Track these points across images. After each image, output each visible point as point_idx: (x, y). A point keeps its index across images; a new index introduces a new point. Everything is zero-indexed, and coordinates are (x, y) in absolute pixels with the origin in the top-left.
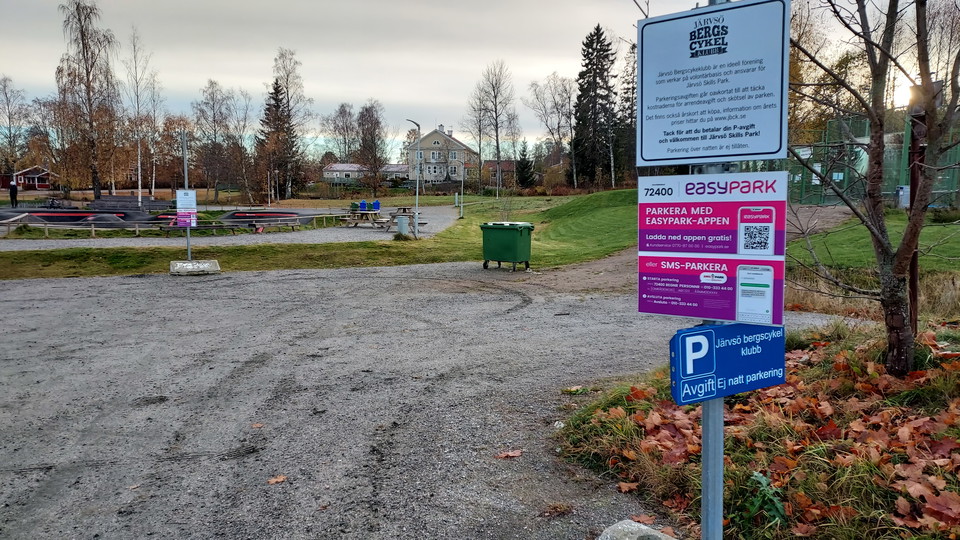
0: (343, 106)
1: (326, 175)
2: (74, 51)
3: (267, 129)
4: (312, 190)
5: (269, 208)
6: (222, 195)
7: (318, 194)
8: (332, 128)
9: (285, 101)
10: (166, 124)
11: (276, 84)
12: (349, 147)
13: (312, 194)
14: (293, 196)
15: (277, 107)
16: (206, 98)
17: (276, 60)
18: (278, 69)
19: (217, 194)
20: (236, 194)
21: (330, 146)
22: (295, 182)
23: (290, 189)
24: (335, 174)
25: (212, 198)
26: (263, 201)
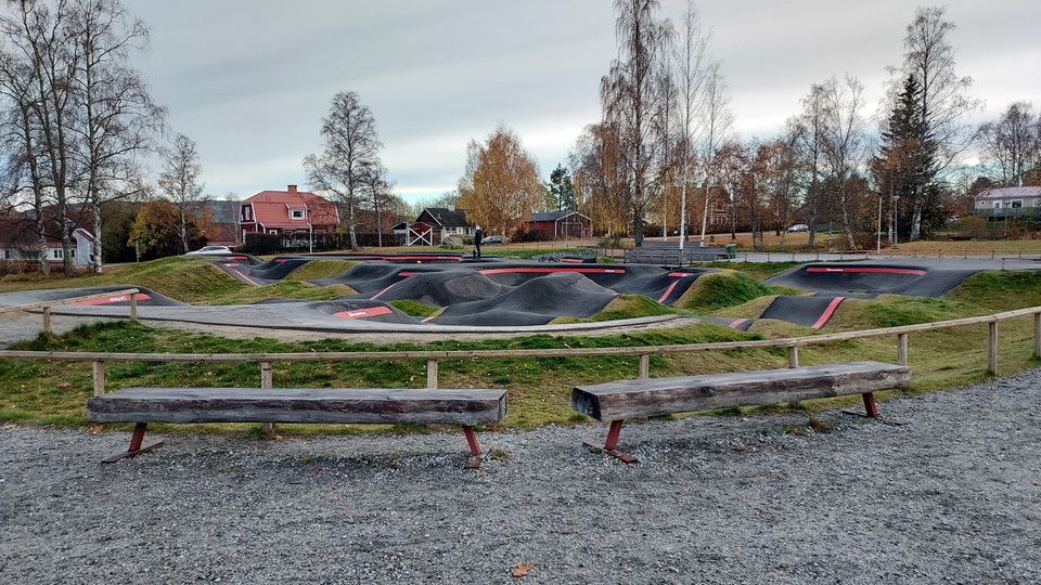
0: (1014, 107)
1: (979, 205)
2: (625, 57)
3: (889, 144)
4: (955, 227)
5: (877, 258)
6: (820, 238)
7: (967, 234)
8: (992, 140)
9: (921, 103)
10: (759, 153)
11: (910, 80)
12: (1020, 165)
13: (956, 234)
14: (923, 236)
15: (909, 113)
16: (808, 111)
17: (910, 28)
18: (912, 41)
19: (812, 237)
20: (835, 236)
21: (988, 164)
22: (927, 214)
23: (918, 226)
24: (995, 202)
25: (806, 242)
26: (870, 246)
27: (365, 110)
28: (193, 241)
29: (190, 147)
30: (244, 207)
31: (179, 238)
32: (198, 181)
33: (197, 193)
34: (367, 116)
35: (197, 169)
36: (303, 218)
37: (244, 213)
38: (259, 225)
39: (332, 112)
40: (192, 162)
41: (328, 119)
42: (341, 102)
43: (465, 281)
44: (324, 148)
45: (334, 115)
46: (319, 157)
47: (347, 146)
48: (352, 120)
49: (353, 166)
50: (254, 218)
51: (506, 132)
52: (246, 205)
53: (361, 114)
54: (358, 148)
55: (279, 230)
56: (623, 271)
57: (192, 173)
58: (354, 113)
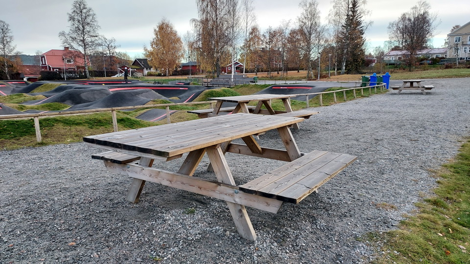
0: (404, 15)
1: (385, 59)
23: (344, 67)
24: (391, 57)
27: (90, 9)
28: (12, 74)
29: (6, 26)
30: (42, 57)
31: (5, 73)
32: (12, 44)
33: (11, 50)
34: (91, 13)
35: (11, 38)
36: (72, 63)
37: (42, 61)
38: (49, 67)
39: (73, 10)
40: (8, 34)
41: (71, 13)
42: (78, 5)
43: (94, 93)
44: (69, 28)
45: (74, 11)
46: (68, 33)
47: (82, 27)
48: (84, 15)
49: (85, 37)
50: (46, 63)
51: (166, 22)
52: (43, 57)
53: (89, 11)
54: (87, 28)
55: (59, 69)
56: (187, 89)
57: (8, 40)
58: (84, 11)
